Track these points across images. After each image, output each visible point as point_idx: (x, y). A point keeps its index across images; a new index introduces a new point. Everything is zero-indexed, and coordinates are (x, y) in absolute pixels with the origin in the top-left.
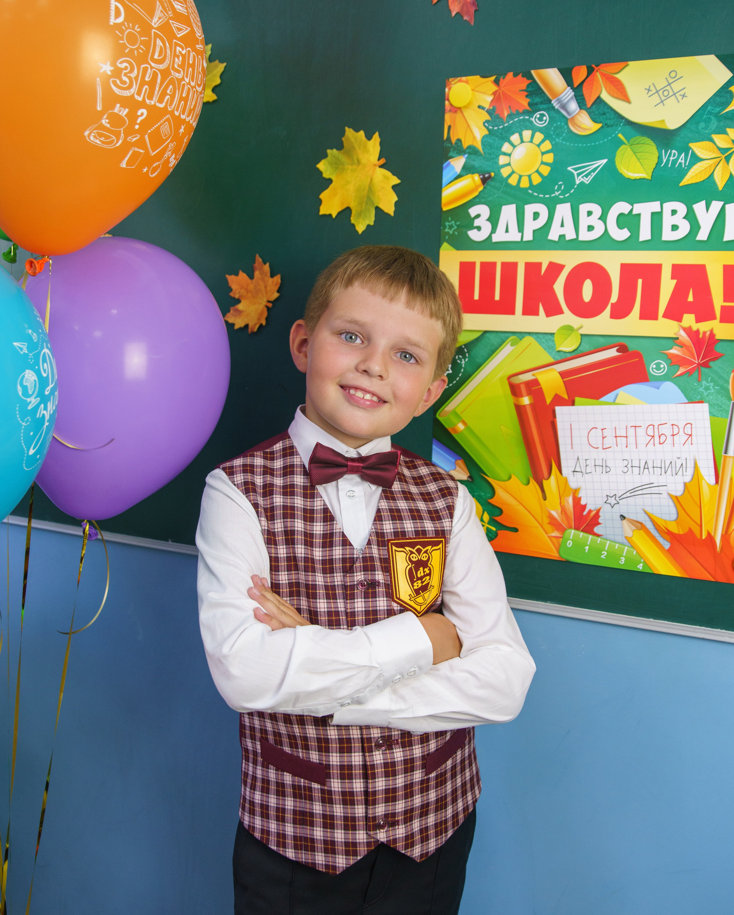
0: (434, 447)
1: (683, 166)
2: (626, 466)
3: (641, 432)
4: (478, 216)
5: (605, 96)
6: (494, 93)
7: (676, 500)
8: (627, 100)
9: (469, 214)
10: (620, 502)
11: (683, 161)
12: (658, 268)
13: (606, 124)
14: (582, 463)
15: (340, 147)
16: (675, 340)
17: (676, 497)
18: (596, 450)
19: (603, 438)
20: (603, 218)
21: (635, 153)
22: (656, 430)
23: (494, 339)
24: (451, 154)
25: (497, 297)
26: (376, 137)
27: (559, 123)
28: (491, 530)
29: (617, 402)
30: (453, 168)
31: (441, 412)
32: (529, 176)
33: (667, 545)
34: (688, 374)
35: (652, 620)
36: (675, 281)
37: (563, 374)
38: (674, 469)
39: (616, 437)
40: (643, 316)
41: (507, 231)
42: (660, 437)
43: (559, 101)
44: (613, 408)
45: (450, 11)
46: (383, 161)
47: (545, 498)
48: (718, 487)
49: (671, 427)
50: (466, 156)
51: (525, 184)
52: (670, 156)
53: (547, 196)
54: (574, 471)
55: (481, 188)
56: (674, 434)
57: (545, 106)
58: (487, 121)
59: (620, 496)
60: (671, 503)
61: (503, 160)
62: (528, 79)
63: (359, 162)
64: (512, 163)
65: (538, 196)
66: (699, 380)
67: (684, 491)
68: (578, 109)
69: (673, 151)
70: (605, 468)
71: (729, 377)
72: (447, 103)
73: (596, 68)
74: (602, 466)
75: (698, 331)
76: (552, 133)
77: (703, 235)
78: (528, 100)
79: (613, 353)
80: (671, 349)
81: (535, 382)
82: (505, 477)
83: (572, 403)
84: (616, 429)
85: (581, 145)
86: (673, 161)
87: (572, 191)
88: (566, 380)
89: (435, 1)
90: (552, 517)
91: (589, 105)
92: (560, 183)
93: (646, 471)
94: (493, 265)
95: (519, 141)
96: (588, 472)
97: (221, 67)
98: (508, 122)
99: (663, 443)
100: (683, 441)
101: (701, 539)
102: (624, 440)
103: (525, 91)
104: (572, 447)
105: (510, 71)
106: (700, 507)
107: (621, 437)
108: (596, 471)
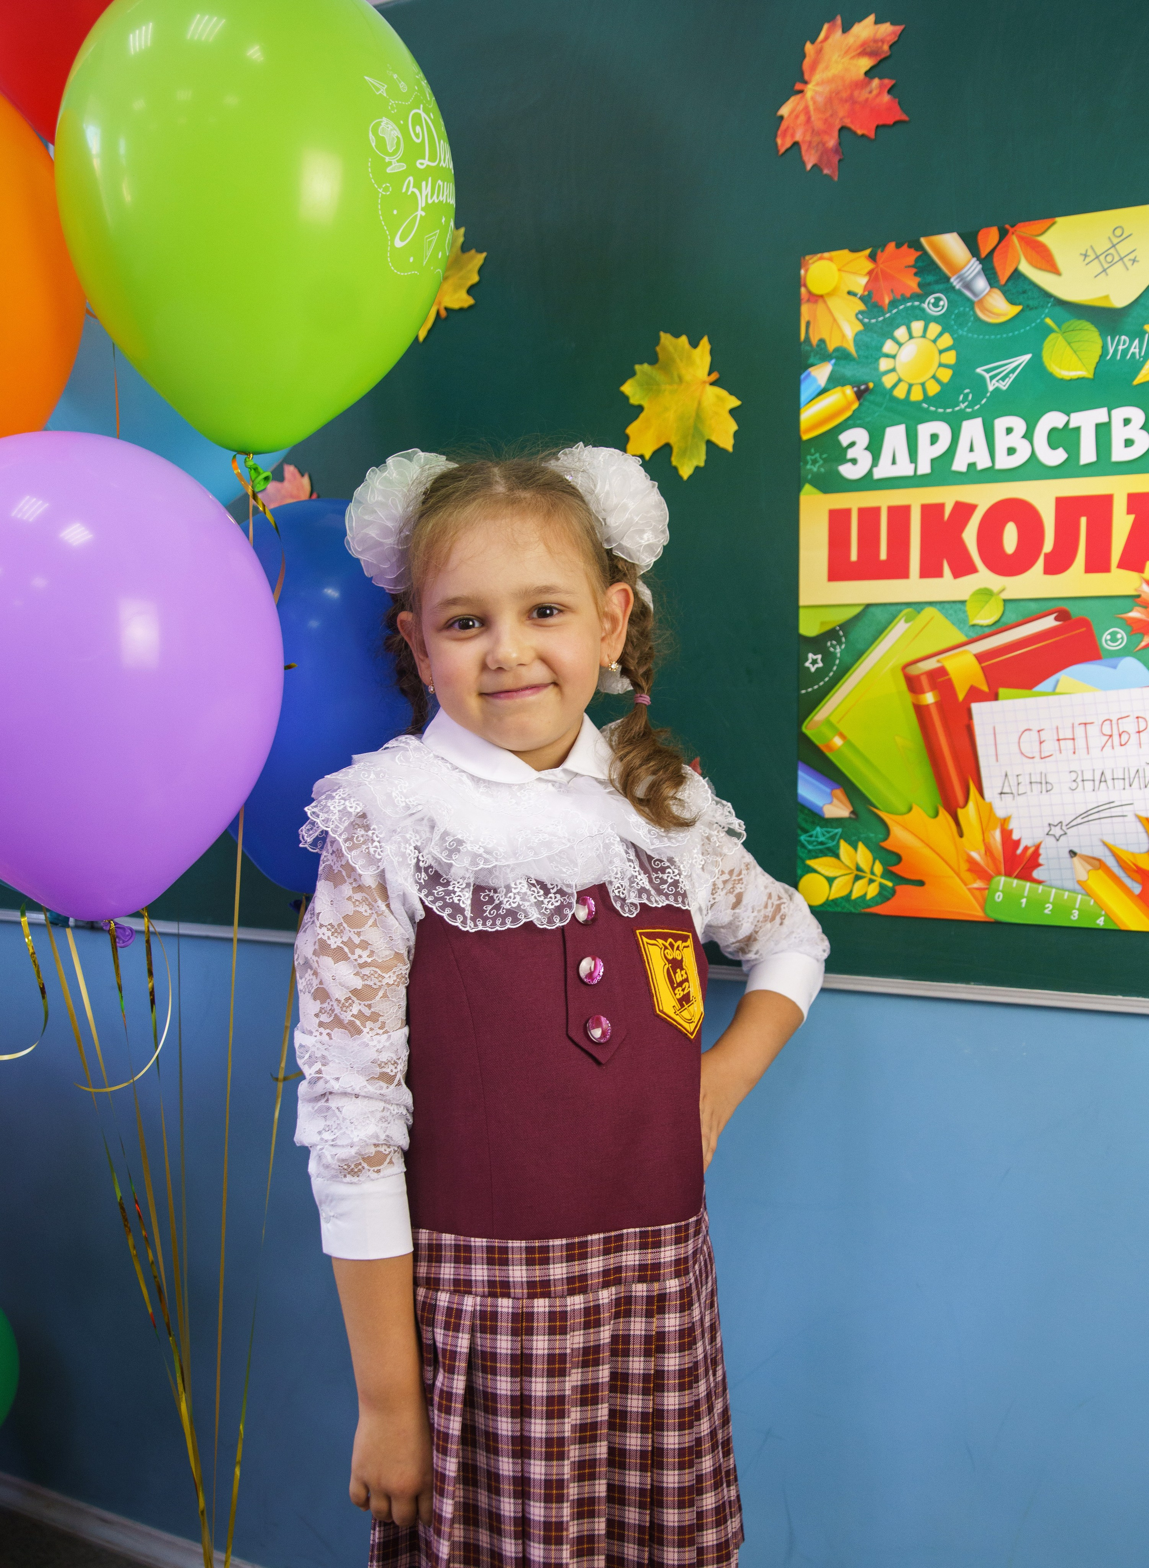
0: (801, 774)
1: (1138, 357)
2: (1074, 781)
3: (1093, 730)
4: (852, 444)
5: (1025, 268)
6: (870, 273)
7: (1146, 823)
8: (1054, 270)
9: (838, 444)
10: (1070, 832)
11: (1137, 351)
12: (1107, 501)
13: (1028, 306)
14: (1013, 780)
15: (653, 360)
16: (1135, 598)
17: (1147, 819)
18: (1031, 760)
19: (1041, 743)
20: (1028, 436)
21: (1069, 344)
22: (1115, 727)
23: (880, 615)
24: (811, 360)
25: (883, 556)
26: (705, 344)
27: (962, 309)
28: (886, 886)
29: (1058, 690)
30: (815, 380)
31: (809, 723)
32: (923, 385)
33: (1136, 889)
36: (1132, 517)
37: (981, 658)
38: (1142, 780)
39: (1058, 740)
40: (1090, 568)
41: (894, 462)
42: (1120, 735)
43: (961, 278)
44: (1052, 699)
45: (803, 164)
46: (715, 376)
47: (961, 834)
49: (1136, 720)
50: (833, 361)
51: (917, 395)
52: (1118, 344)
53: (949, 410)
54: (1001, 793)
55: (856, 406)
56: (1141, 730)
57: (941, 286)
58: (861, 312)
59: (1067, 823)
60: (1141, 829)
61: (884, 364)
62: (917, 250)
63: (681, 379)
64: (898, 369)
65: (936, 412)
68: (988, 288)
69: (1123, 337)
70: (1045, 785)
72: (803, 290)
73: (1011, 230)
74: (1041, 783)
76: (953, 322)
78: (918, 279)
79: (1050, 622)
80: (1130, 610)
81: (941, 671)
82: (904, 809)
83: (995, 697)
84: (1057, 728)
85: (993, 337)
86: (1122, 350)
87: (983, 401)
88: (984, 664)
89: (782, 150)
90: (971, 861)
91: (1003, 281)
92: (967, 391)
93: (1103, 784)
94: (876, 511)
95: (907, 337)
96: (1020, 793)
97: (479, 259)
98: (890, 311)
99: (1125, 744)
102: (1069, 743)
103: (913, 267)
104: (997, 760)
105: (891, 240)
107: (1065, 739)
108: (1031, 790)
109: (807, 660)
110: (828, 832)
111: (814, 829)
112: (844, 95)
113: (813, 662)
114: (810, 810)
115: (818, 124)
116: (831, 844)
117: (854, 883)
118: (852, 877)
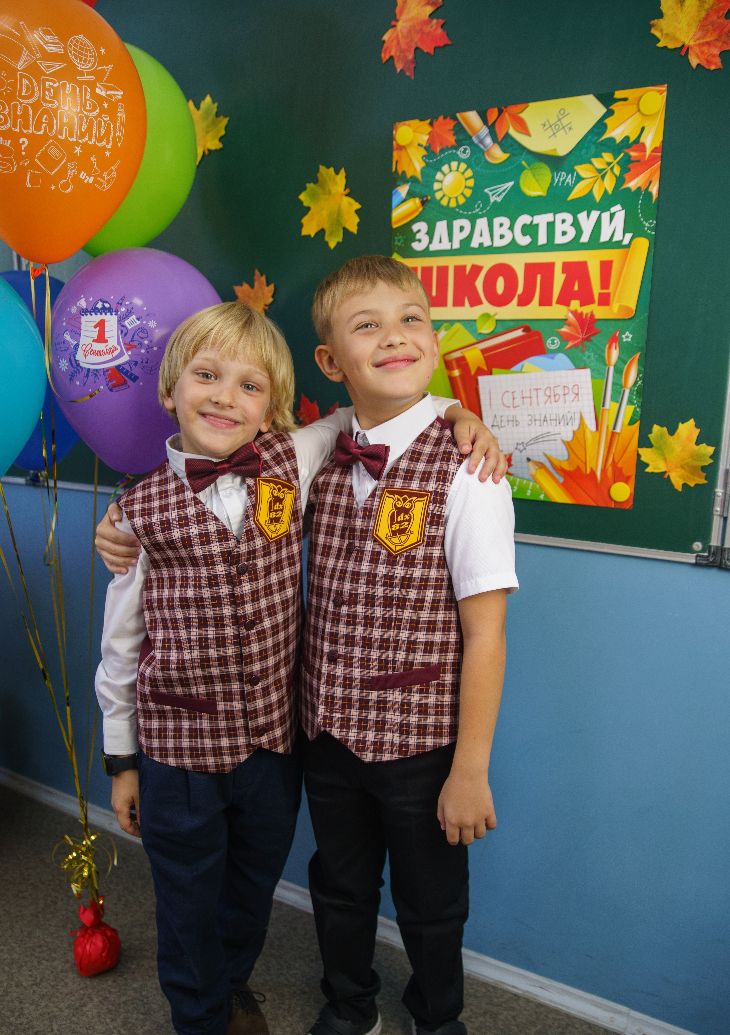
1: (570, 185)
2: (531, 420)
3: (541, 393)
4: (419, 231)
5: (512, 132)
6: (430, 133)
7: (567, 444)
8: (528, 134)
9: (412, 230)
10: (528, 448)
11: (570, 181)
12: (551, 266)
13: (513, 154)
14: (498, 419)
15: (316, 181)
16: (565, 321)
17: (568, 443)
18: (508, 408)
19: (514, 399)
20: (511, 228)
21: (534, 176)
24: (398, 183)
25: (434, 291)
26: (343, 172)
27: (478, 155)
29: (523, 370)
30: (400, 194)
32: (456, 198)
33: (561, 480)
34: (574, 348)
35: (551, 538)
36: (564, 276)
37: (484, 351)
38: (565, 421)
39: (523, 398)
40: (541, 303)
41: (440, 242)
42: (555, 396)
43: (478, 137)
44: (520, 375)
45: (396, 69)
46: (348, 191)
48: (598, 433)
49: (563, 388)
50: (410, 184)
51: (453, 204)
52: (560, 177)
54: (493, 426)
55: (421, 209)
56: (566, 392)
57: (467, 142)
58: (425, 156)
59: (526, 442)
60: (564, 447)
61: (436, 186)
62: (454, 120)
63: (330, 192)
64: (444, 188)
65: (463, 214)
66: (583, 351)
67: (573, 437)
68: (492, 143)
69: (563, 173)
70: (515, 422)
71: (605, 347)
72: (394, 143)
73: (505, 110)
74: (513, 421)
75: (581, 314)
76: (473, 163)
77: (585, 238)
78: (455, 138)
79: (519, 333)
80: (562, 327)
81: (463, 358)
83: (490, 373)
84: (522, 391)
85: (494, 171)
86: (562, 181)
87: (488, 208)
88: (485, 355)
89: (384, 61)
91: (500, 139)
92: (479, 202)
93: (545, 423)
94: (431, 269)
95: (448, 170)
96: (502, 425)
97: (225, 121)
98: (440, 156)
99: (558, 401)
100: (572, 399)
101: (586, 474)
102: (528, 400)
103: (453, 130)
104: (491, 408)
105: (441, 115)
106: (585, 449)
107: (526, 397)
108: (508, 425)
112: (418, 28)
115: (403, 45)
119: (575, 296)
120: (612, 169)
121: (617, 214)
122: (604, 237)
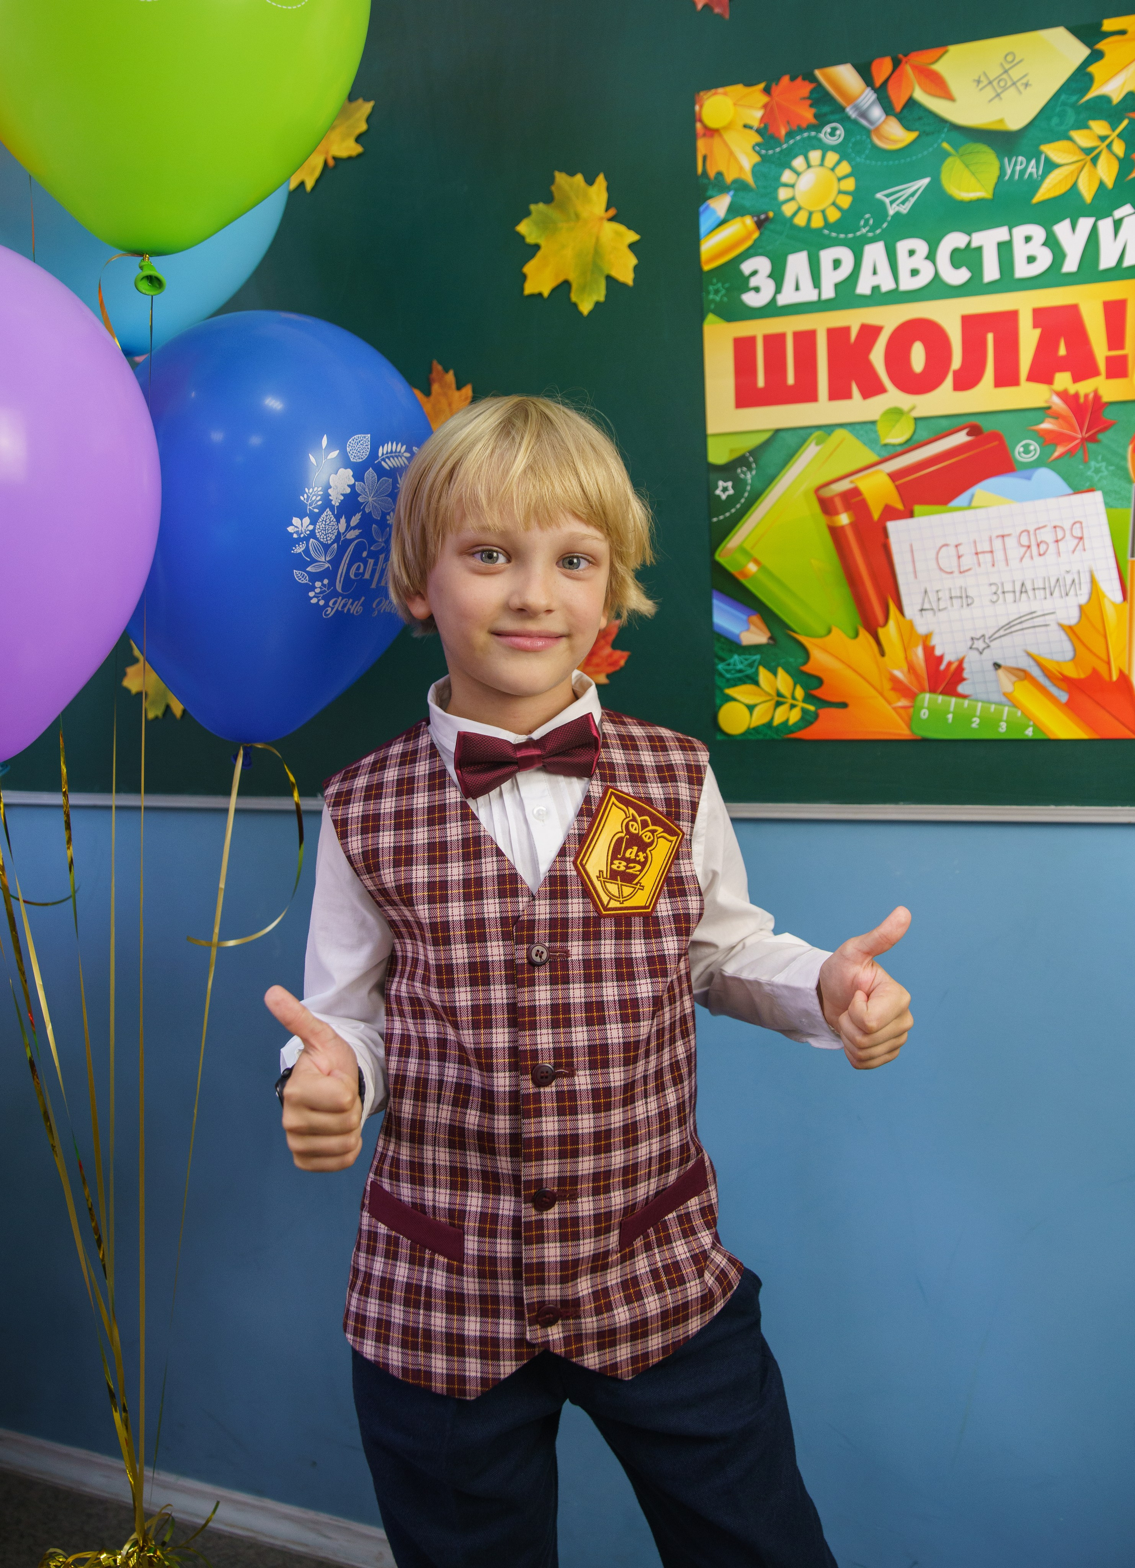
0: (716, 602)
1: (1035, 177)
2: (995, 593)
3: (1011, 542)
4: (755, 273)
5: (920, 95)
6: (765, 106)
7: (1070, 631)
8: (949, 97)
9: (741, 273)
10: (993, 644)
11: (1034, 170)
12: (1012, 316)
13: (924, 132)
14: (932, 596)
15: (549, 199)
16: (1046, 410)
17: (1070, 627)
18: (950, 575)
19: (959, 557)
20: (931, 257)
21: (967, 166)
23: (790, 440)
24: (710, 193)
25: (791, 380)
26: (601, 181)
27: (859, 137)
28: (809, 710)
29: (974, 504)
30: (714, 212)
31: (722, 549)
32: (823, 212)
33: (1064, 697)
34: (1068, 455)
35: (1051, 807)
36: (1039, 331)
37: (894, 476)
38: (1062, 589)
39: (977, 554)
40: (1000, 383)
41: (797, 288)
42: (1038, 545)
43: (857, 108)
44: (969, 514)
45: (694, 4)
46: (612, 212)
47: (882, 653)
48: (1127, 606)
49: (1053, 530)
50: (732, 193)
51: (817, 222)
52: (1015, 165)
54: (922, 610)
55: (756, 235)
56: (1059, 537)
57: (837, 116)
58: (758, 144)
59: (990, 634)
60: (1063, 637)
61: (783, 194)
62: (812, 82)
63: (577, 216)
64: (798, 197)
65: (837, 238)
66: (1085, 461)
67: (1081, 617)
68: (884, 117)
69: (1020, 158)
70: (966, 599)
71: (1126, 451)
72: (698, 125)
73: (904, 60)
74: (961, 597)
75: (1076, 396)
76: (850, 151)
77: (1071, 265)
78: (813, 111)
79: (962, 438)
80: (1042, 422)
81: (855, 492)
82: (823, 631)
83: (911, 515)
84: (975, 542)
85: (891, 163)
86: (1020, 171)
87: (885, 225)
88: (899, 482)
90: (894, 680)
91: (898, 109)
92: (867, 216)
93: (1024, 595)
94: (782, 337)
95: (804, 166)
96: (941, 607)
97: (367, 108)
98: (787, 142)
99: (1044, 554)
100: (1072, 548)
101: (1111, 681)
102: (989, 556)
103: (808, 98)
104: (916, 577)
105: (785, 74)
106: (1105, 637)
107: (983, 552)
108: (952, 605)
109: (717, 487)
110: (746, 660)
111: (731, 657)
113: (724, 489)
114: (726, 639)
116: (750, 671)
117: (775, 709)
118: (772, 703)
119: (1062, 365)
120: (1109, 146)
121: (1126, 221)
122: (1107, 260)
